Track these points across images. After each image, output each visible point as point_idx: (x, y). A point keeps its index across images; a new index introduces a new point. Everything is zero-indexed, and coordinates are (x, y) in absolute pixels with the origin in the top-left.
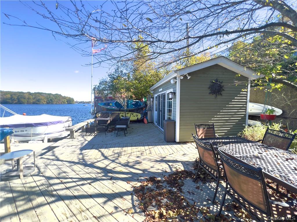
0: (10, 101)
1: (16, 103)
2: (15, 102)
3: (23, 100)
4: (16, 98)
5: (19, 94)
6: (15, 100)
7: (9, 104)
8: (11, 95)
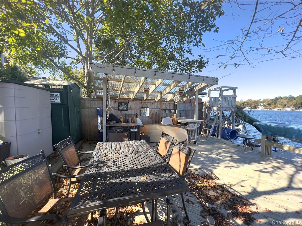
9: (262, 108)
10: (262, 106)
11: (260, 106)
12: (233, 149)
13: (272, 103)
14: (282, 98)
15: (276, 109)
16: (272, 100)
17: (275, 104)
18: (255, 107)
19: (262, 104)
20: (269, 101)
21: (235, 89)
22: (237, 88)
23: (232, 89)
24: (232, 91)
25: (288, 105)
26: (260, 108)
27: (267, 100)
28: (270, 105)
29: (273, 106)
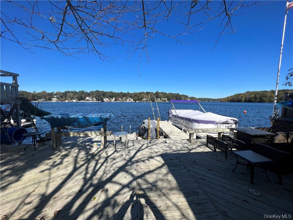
0: (253, 100)
1: (258, 102)
2: (257, 100)
3: (264, 99)
4: (259, 96)
5: (261, 93)
6: (258, 99)
7: (253, 102)
8: (255, 95)
9: (56, 100)
10: (55, 98)
11: (54, 99)
12: (18, 154)
13: (63, 95)
14: (70, 92)
15: (66, 101)
16: (63, 93)
17: (66, 96)
18: (50, 99)
19: (56, 97)
20: (61, 94)
21: (15, 76)
22: (18, 75)
23: (11, 75)
24: (12, 77)
25: (74, 98)
26: (54, 100)
27: (59, 93)
28: (62, 97)
29: (64, 98)
